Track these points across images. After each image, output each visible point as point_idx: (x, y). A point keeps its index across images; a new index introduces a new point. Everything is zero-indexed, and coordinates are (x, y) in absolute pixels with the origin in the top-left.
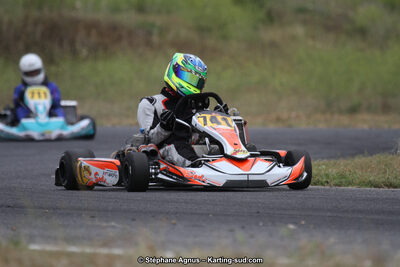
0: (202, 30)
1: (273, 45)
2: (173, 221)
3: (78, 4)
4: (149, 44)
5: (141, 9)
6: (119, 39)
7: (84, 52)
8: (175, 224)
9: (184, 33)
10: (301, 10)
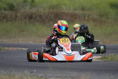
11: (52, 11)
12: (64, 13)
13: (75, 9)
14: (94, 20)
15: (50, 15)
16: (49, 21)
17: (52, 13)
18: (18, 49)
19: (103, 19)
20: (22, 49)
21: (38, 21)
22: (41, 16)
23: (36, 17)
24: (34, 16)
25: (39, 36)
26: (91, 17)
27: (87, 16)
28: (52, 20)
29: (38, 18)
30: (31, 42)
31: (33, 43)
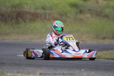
0: (61, 15)
1: (81, 20)
2: (49, 68)
3: (26, 7)
4: (46, 18)
5: (44, 9)
6: (38, 17)
7: (27, 21)
9: (56, 16)
10: (90, 10)
11: (14, 10)
12: (26, 12)
13: (37, 9)
15: (12, 14)
17: (14, 12)
22: (3, 15)
25: (1, 34)
28: (14, 19)
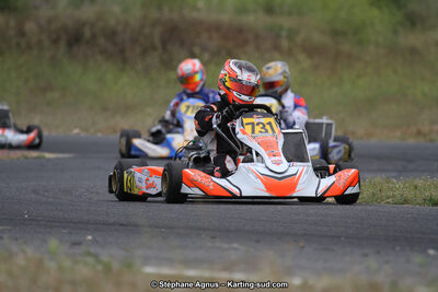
0: (336, 34)
1: (414, 51)
2: (301, 244)
3: (200, 4)
4: (277, 48)
5: (270, 10)
6: (246, 42)
8: (303, 247)
9: (317, 38)
11: (154, 14)
13: (242, 10)
14: (312, 51)
15: (147, 30)
16: (144, 52)
17: (154, 24)
18: (26, 158)
19: (346, 47)
20: (44, 157)
21: (103, 52)
22: (112, 35)
23: (94, 37)
24: (87, 33)
25: (105, 109)
26: (299, 39)
27: (284, 33)
28: (154, 48)
29: (102, 41)
30: (76, 131)
31: (83, 135)
